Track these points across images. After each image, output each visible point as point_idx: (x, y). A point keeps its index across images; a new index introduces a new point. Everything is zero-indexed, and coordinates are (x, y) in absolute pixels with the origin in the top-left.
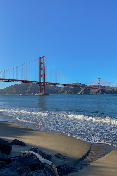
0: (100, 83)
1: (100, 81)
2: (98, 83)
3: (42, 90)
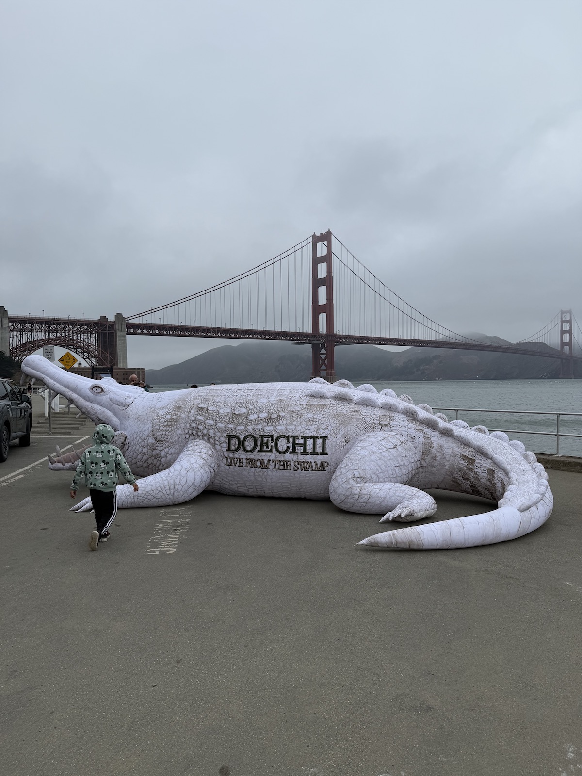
0: (570, 332)
1: (570, 322)
2: (563, 332)
3: (323, 367)
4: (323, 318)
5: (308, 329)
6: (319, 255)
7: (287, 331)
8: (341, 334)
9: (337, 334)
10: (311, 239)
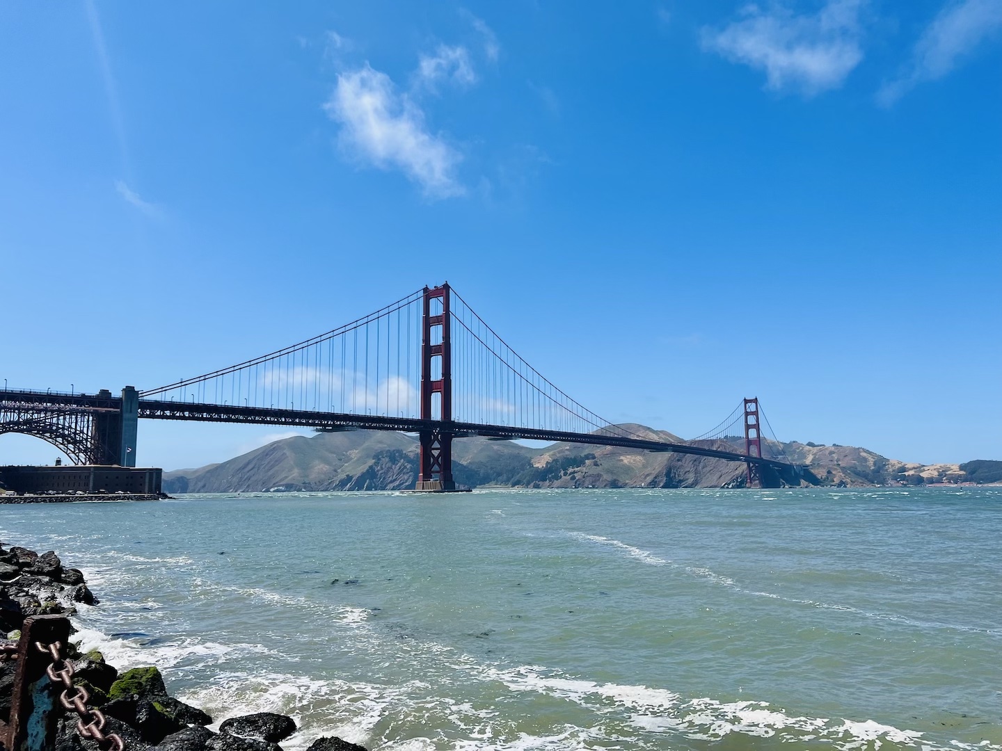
2: (748, 427)
3: (436, 468)
4: (436, 399)
5: (415, 413)
6: (432, 314)
7: (385, 415)
8: (461, 421)
9: (456, 421)
10: (421, 294)
